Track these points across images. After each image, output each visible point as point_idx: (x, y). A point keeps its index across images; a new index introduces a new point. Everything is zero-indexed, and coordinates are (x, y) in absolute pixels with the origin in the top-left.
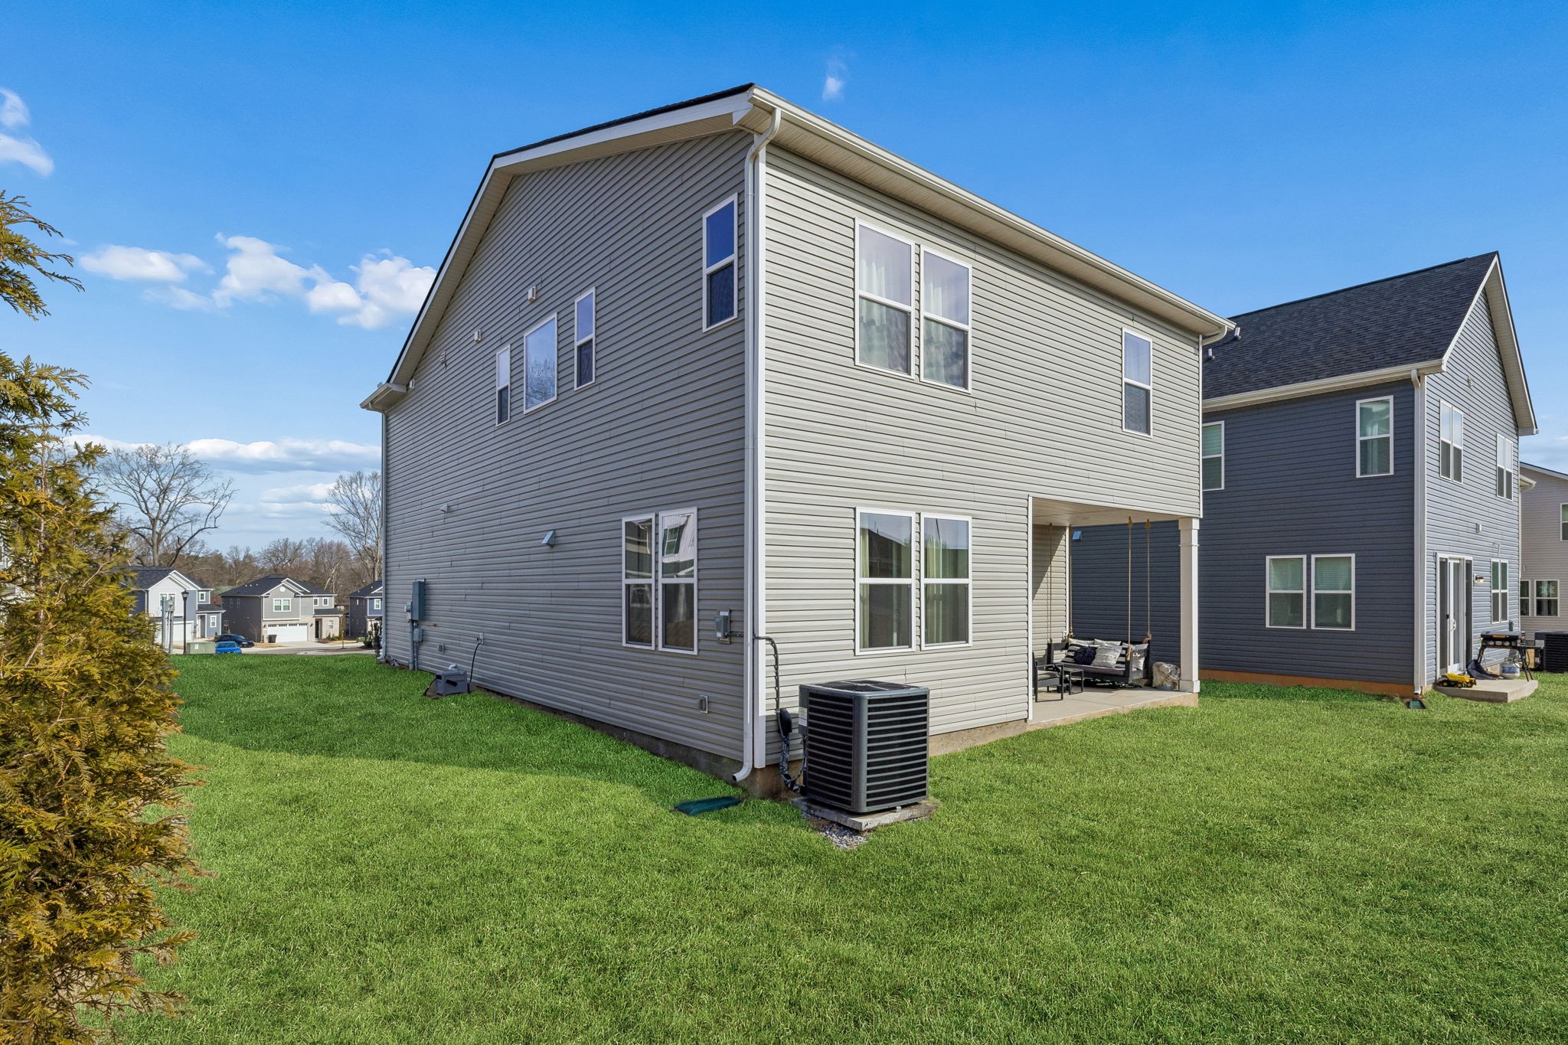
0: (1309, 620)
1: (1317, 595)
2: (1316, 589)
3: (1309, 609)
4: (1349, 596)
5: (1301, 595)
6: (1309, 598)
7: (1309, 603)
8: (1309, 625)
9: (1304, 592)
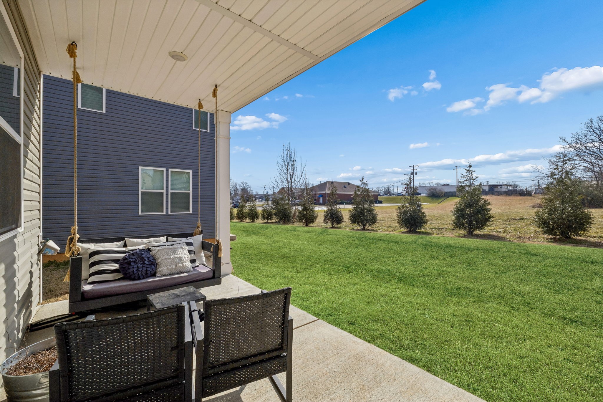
0: (167, 209)
1: (172, 193)
2: (171, 190)
3: (167, 202)
4: (189, 194)
5: (162, 193)
6: (167, 195)
7: (167, 198)
8: (167, 211)
9: (164, 191)
